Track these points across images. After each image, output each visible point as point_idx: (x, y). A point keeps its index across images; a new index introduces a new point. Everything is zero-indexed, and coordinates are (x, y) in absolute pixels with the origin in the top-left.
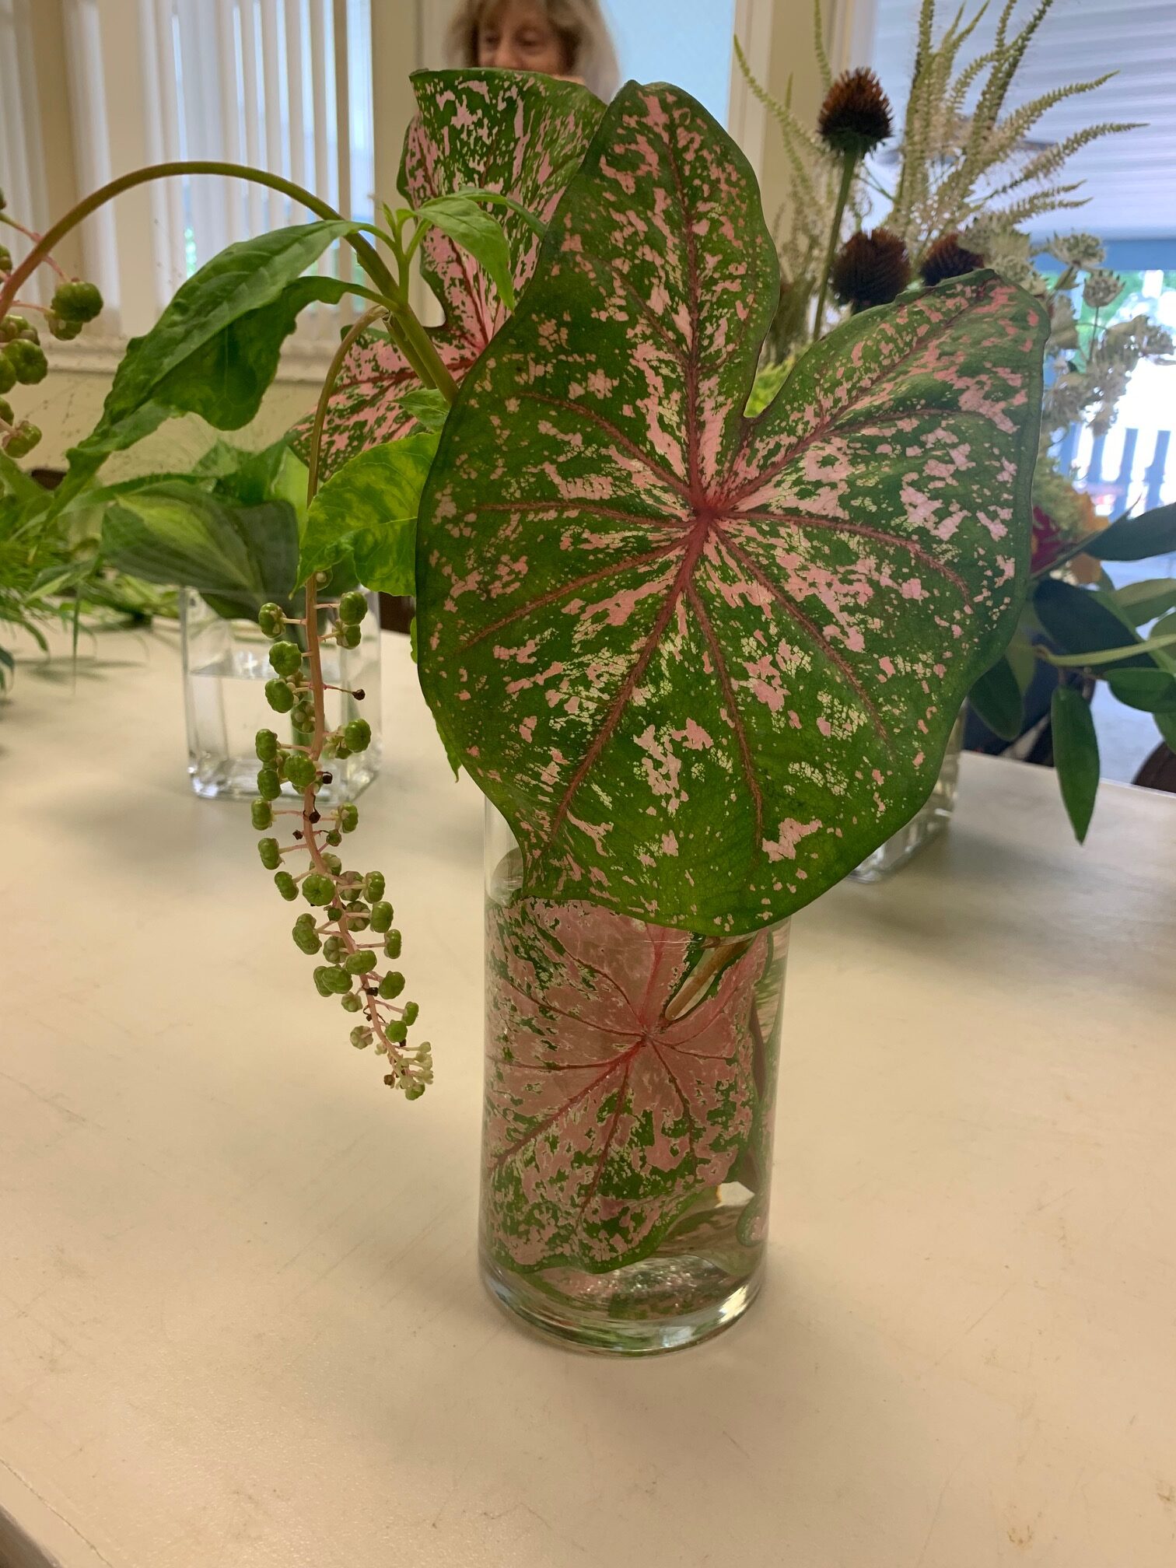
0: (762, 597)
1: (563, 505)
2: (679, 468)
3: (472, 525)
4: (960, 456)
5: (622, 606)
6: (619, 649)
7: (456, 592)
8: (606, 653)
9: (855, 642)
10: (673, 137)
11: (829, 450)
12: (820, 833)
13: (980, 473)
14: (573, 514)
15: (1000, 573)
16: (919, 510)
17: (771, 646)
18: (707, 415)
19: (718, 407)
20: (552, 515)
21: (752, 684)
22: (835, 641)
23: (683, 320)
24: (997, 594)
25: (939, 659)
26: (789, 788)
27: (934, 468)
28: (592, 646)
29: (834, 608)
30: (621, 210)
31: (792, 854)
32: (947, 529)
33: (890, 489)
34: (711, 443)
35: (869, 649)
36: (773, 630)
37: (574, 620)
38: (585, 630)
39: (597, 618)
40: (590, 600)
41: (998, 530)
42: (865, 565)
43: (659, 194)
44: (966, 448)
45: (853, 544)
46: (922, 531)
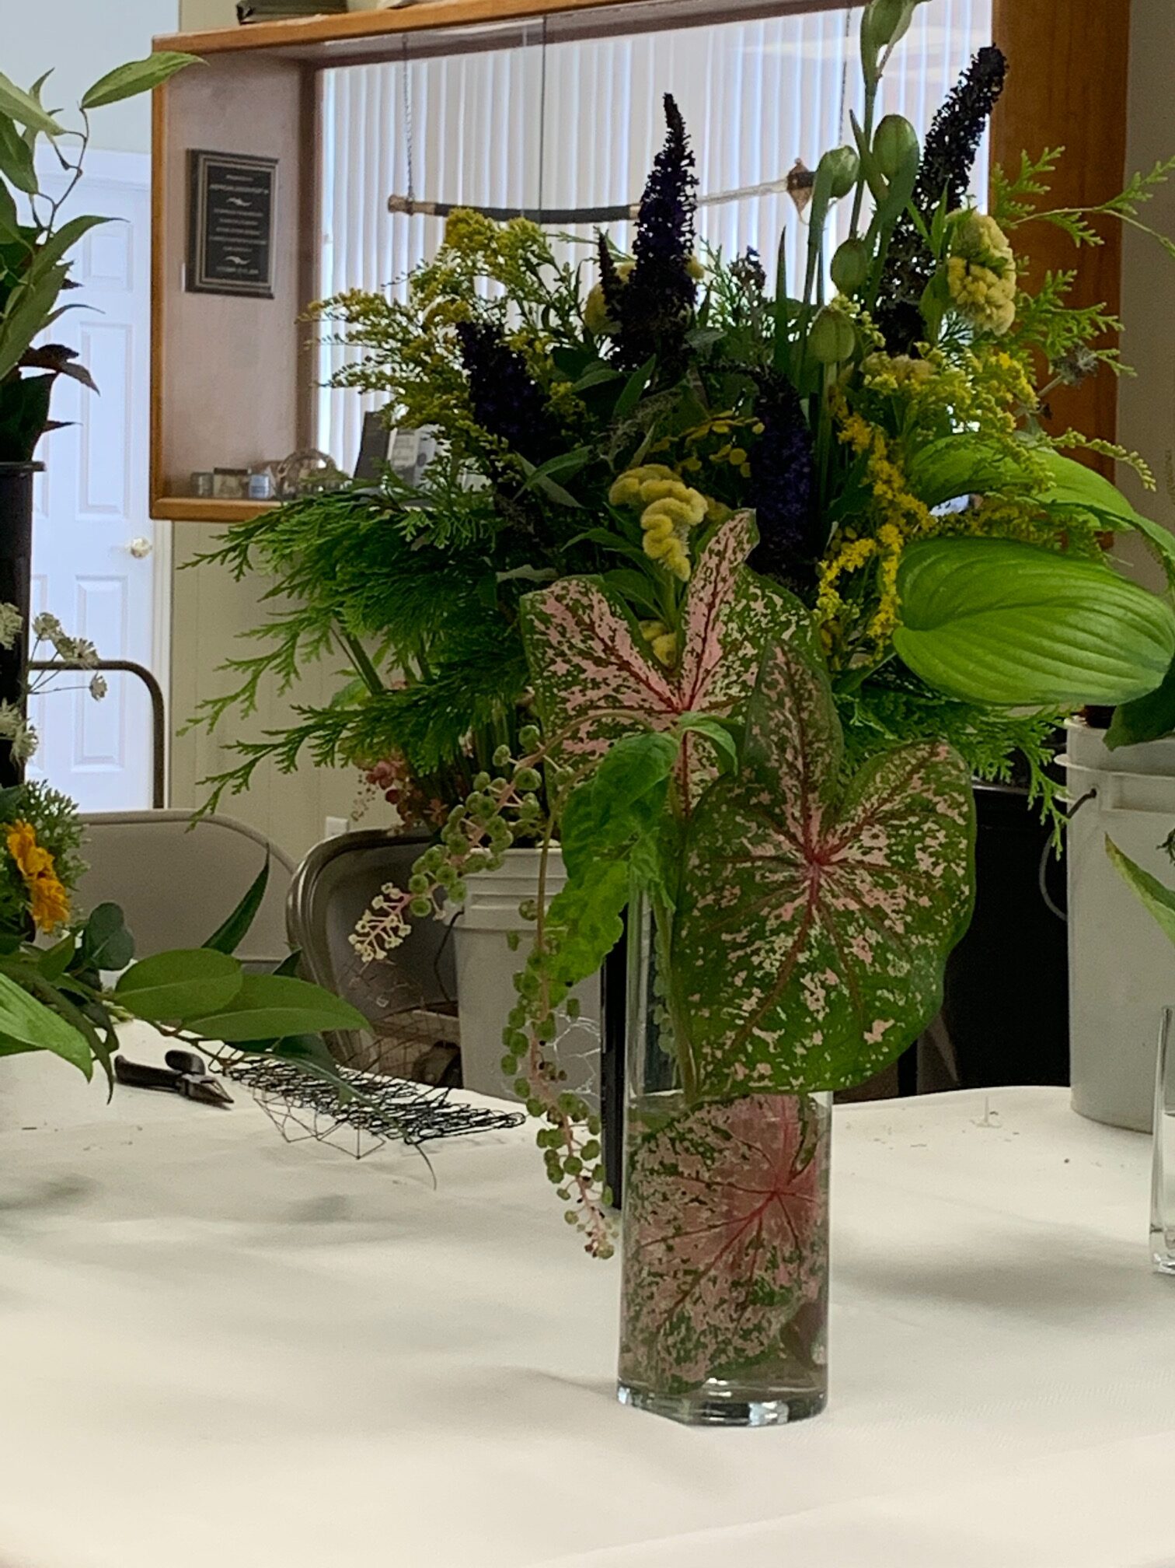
0: (854, 906)
1: (753, 859)
2: (801, 840)
3: (708, 870)
4: (941, 835)
5: (787, 912)
6: (789, 934)
7: (700, 905)
8: (782, 935)
9: (900, 929)
10: (789, 668)
11: (875, 831)
12: (894, 1026)
13: (951, 844)
14: (759, 863)
15: (962, 893)
16: (925, 863)
17: (861, 930)
18: (812, 813)
19: (819, 808)
20: (748, 864)
21: (855, 950)
22: (891, 928)
23: (799, 764)
24: (962, 904)
25: (937, 937)
26: (878, 1004)
27: (928, 841)
28: (775, 932)
29: (888, 911)
30: (772, 710)
31: (880, 1039)
32: (938, 872)
33: (909, 853)
34: (815, 827)
35: (907, 932)
36: (862, 922)
37: (766, 918)
38: (772, 924)
39: (778, 917)
40: (774, 908)
41: (961, 872)
42: (901, 889)
43: (787, 699)
44: (943, 832)
45: (894, 878)
46: (926, 872)
